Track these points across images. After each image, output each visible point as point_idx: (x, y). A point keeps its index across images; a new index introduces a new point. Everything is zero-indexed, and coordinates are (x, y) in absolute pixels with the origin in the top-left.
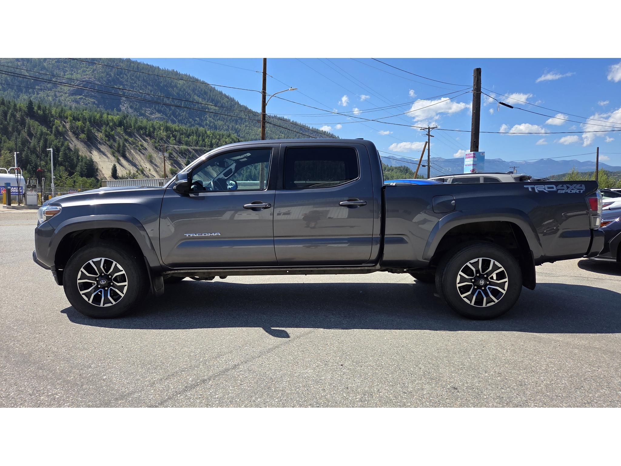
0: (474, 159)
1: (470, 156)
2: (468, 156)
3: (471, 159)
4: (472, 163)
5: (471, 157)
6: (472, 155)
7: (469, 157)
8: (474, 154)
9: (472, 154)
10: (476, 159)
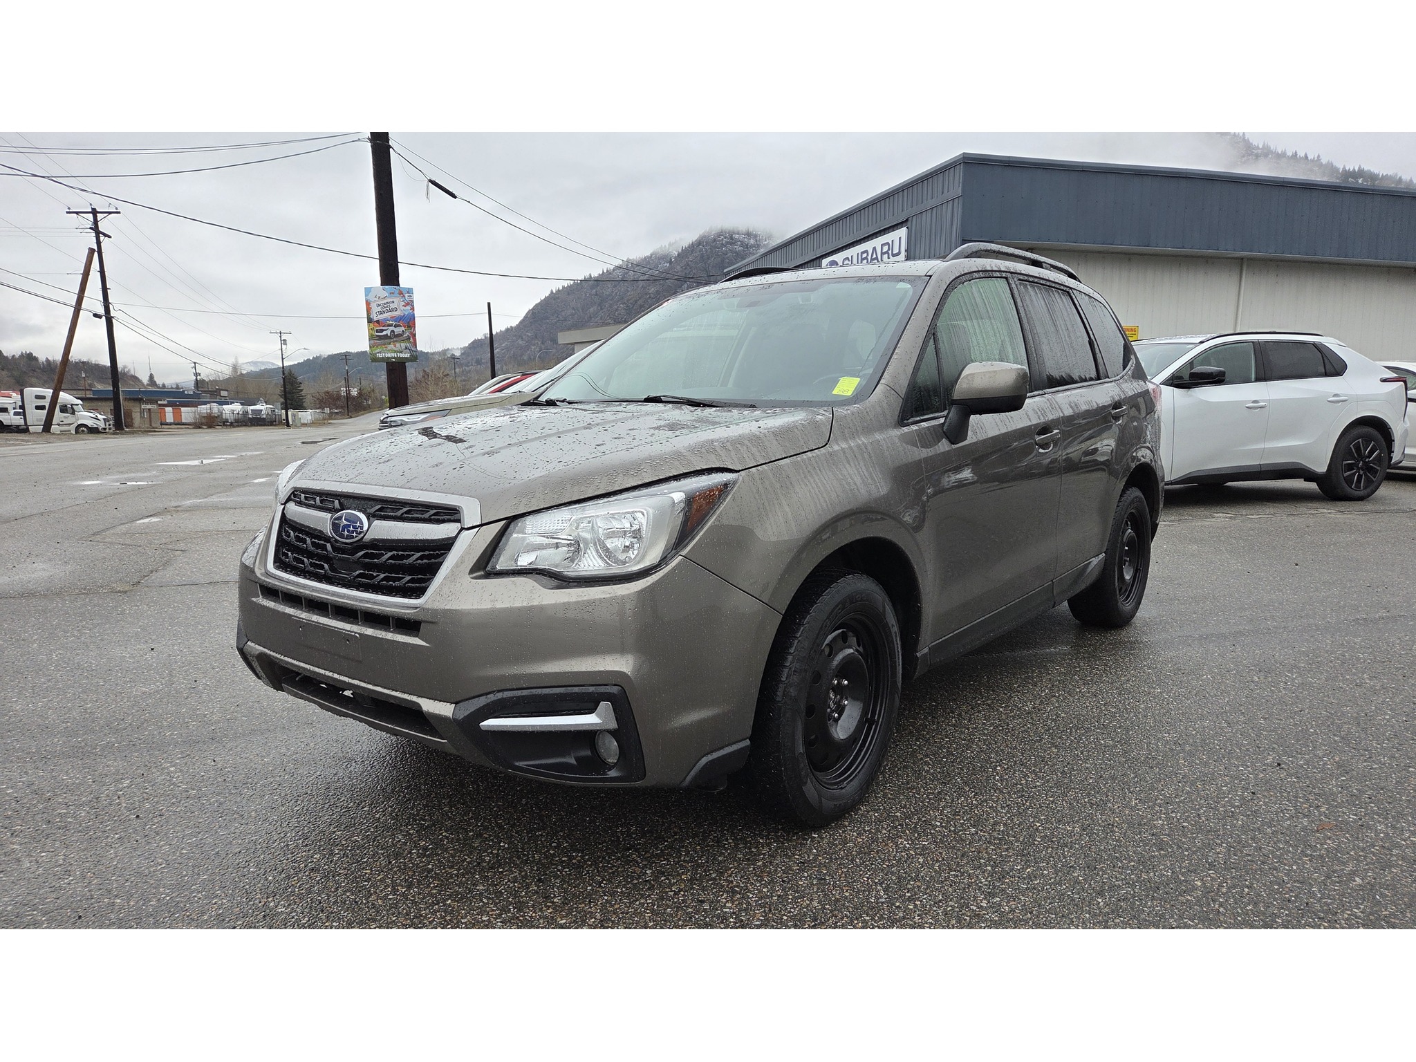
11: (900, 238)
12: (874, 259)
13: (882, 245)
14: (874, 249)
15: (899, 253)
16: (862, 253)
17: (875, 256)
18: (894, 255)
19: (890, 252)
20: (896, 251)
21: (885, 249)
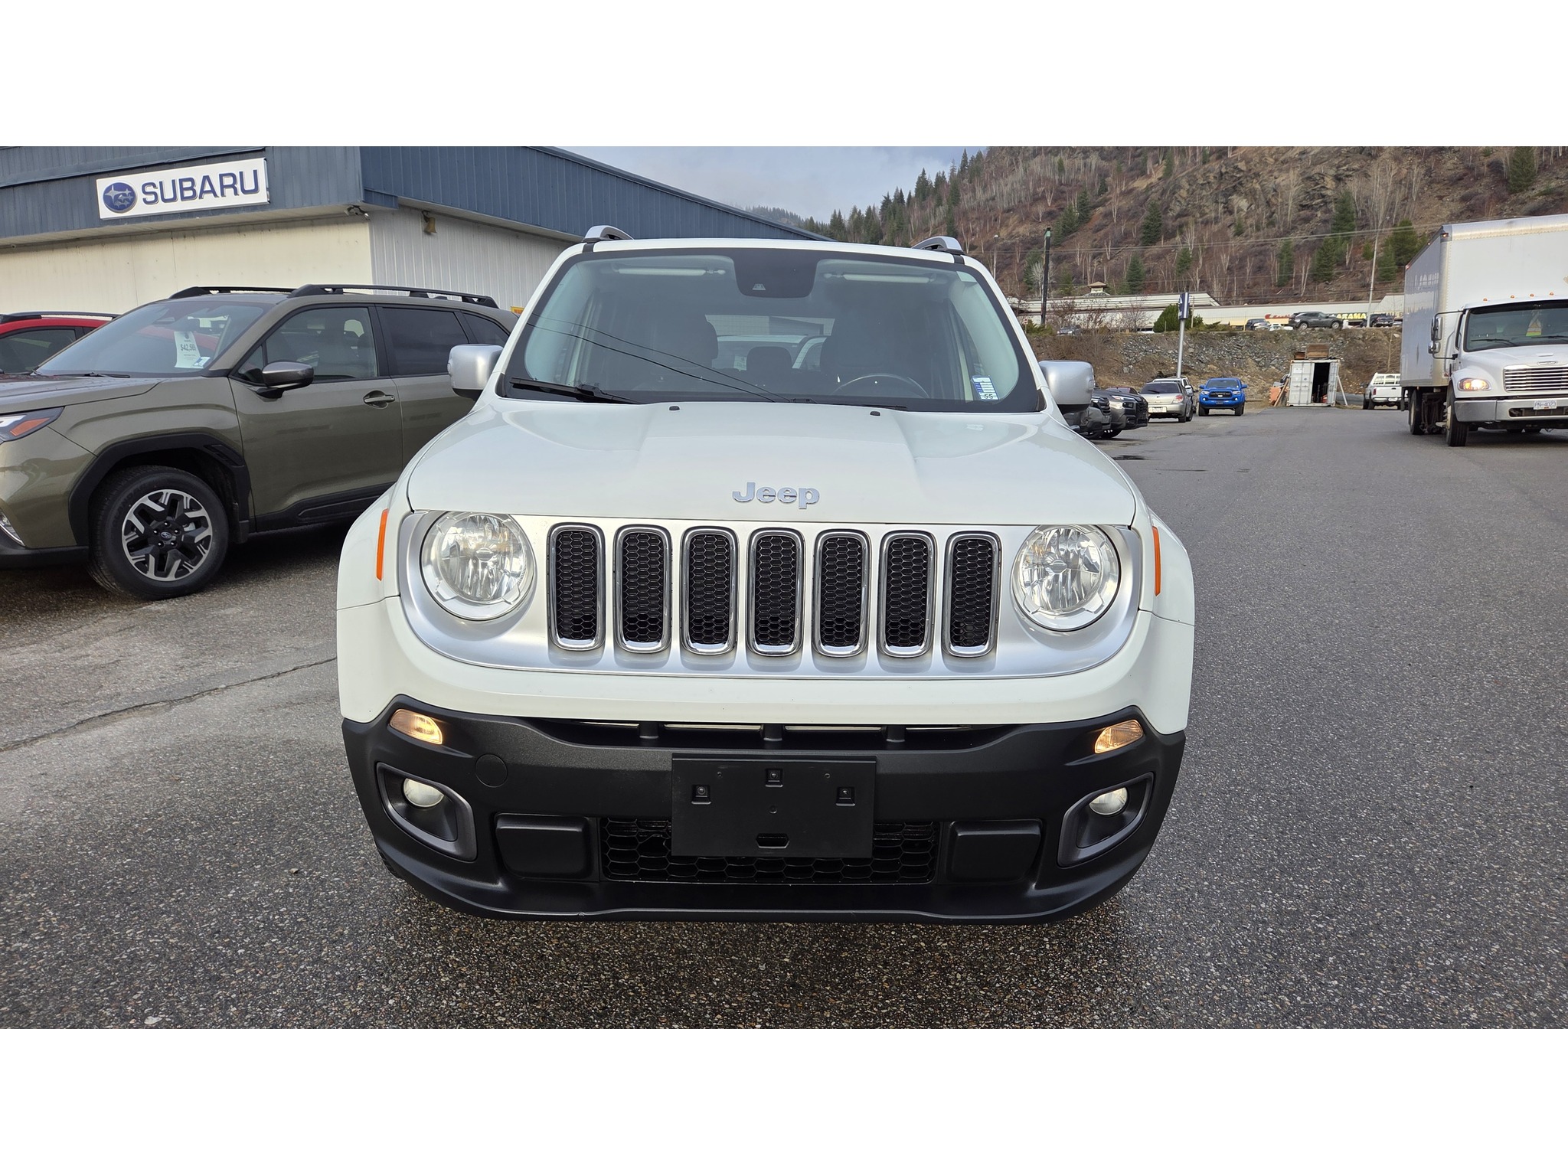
11: (255, 172)
12: (208, 192)
13: (221, 176)
14: (206, 178)
15: (256, 190)
16: (181, 181)
17: (207, 187)
18: (245, 192)
19: (238, 186)
20: (249, 185)
21: (228, 181)
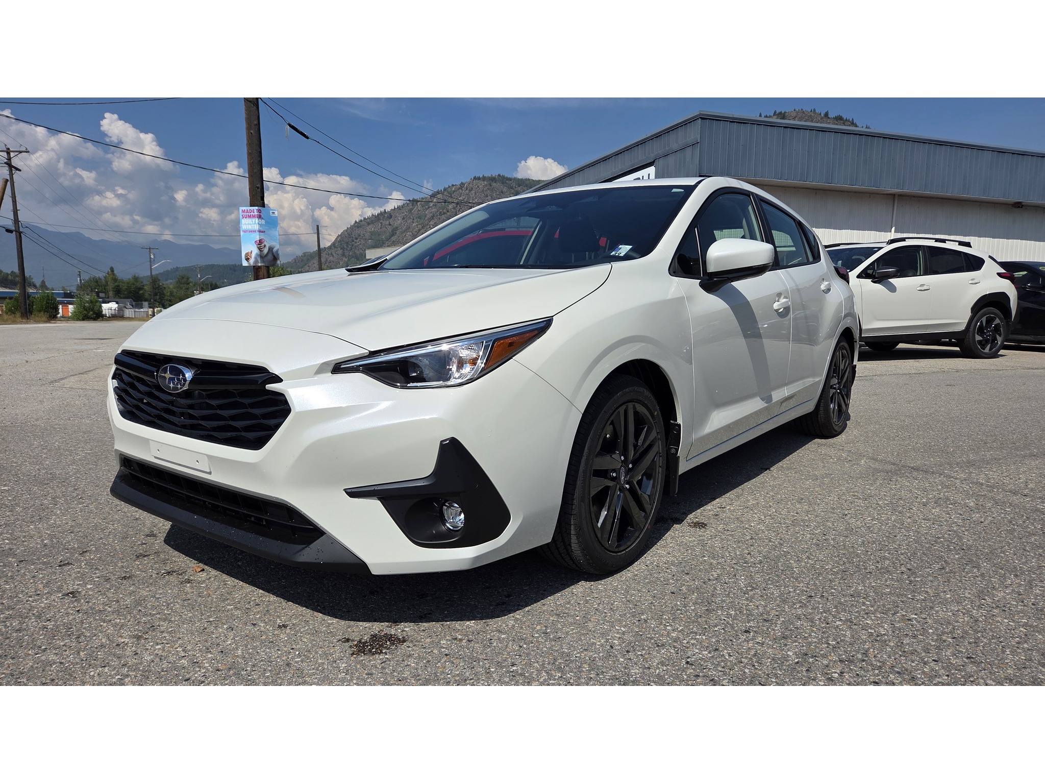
0: (260, 220)
1: (252, 213)
2: (247, 214)
3: (254, 220)
4: (257, 227)
5: (254, 216)
6: (256, 213)
7: (250, 217)
8: (259, 211)
9: (255, 211)
10: (263, 222)
11: (649, 174)
